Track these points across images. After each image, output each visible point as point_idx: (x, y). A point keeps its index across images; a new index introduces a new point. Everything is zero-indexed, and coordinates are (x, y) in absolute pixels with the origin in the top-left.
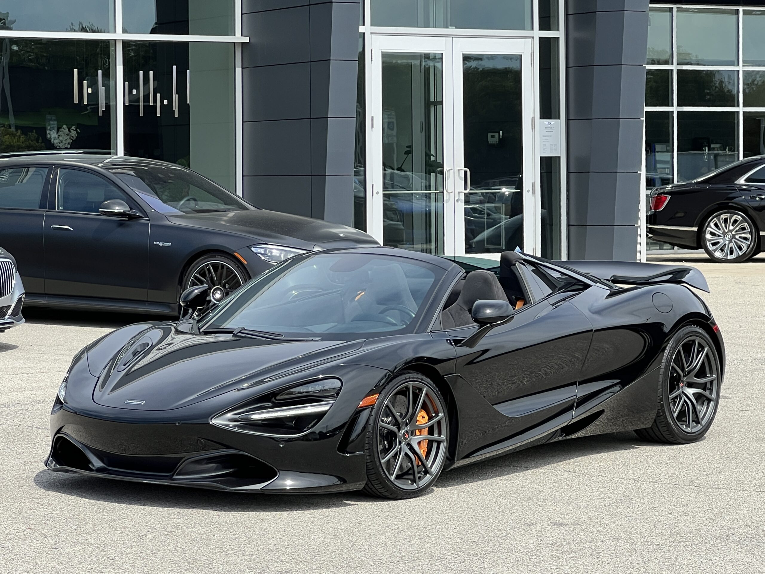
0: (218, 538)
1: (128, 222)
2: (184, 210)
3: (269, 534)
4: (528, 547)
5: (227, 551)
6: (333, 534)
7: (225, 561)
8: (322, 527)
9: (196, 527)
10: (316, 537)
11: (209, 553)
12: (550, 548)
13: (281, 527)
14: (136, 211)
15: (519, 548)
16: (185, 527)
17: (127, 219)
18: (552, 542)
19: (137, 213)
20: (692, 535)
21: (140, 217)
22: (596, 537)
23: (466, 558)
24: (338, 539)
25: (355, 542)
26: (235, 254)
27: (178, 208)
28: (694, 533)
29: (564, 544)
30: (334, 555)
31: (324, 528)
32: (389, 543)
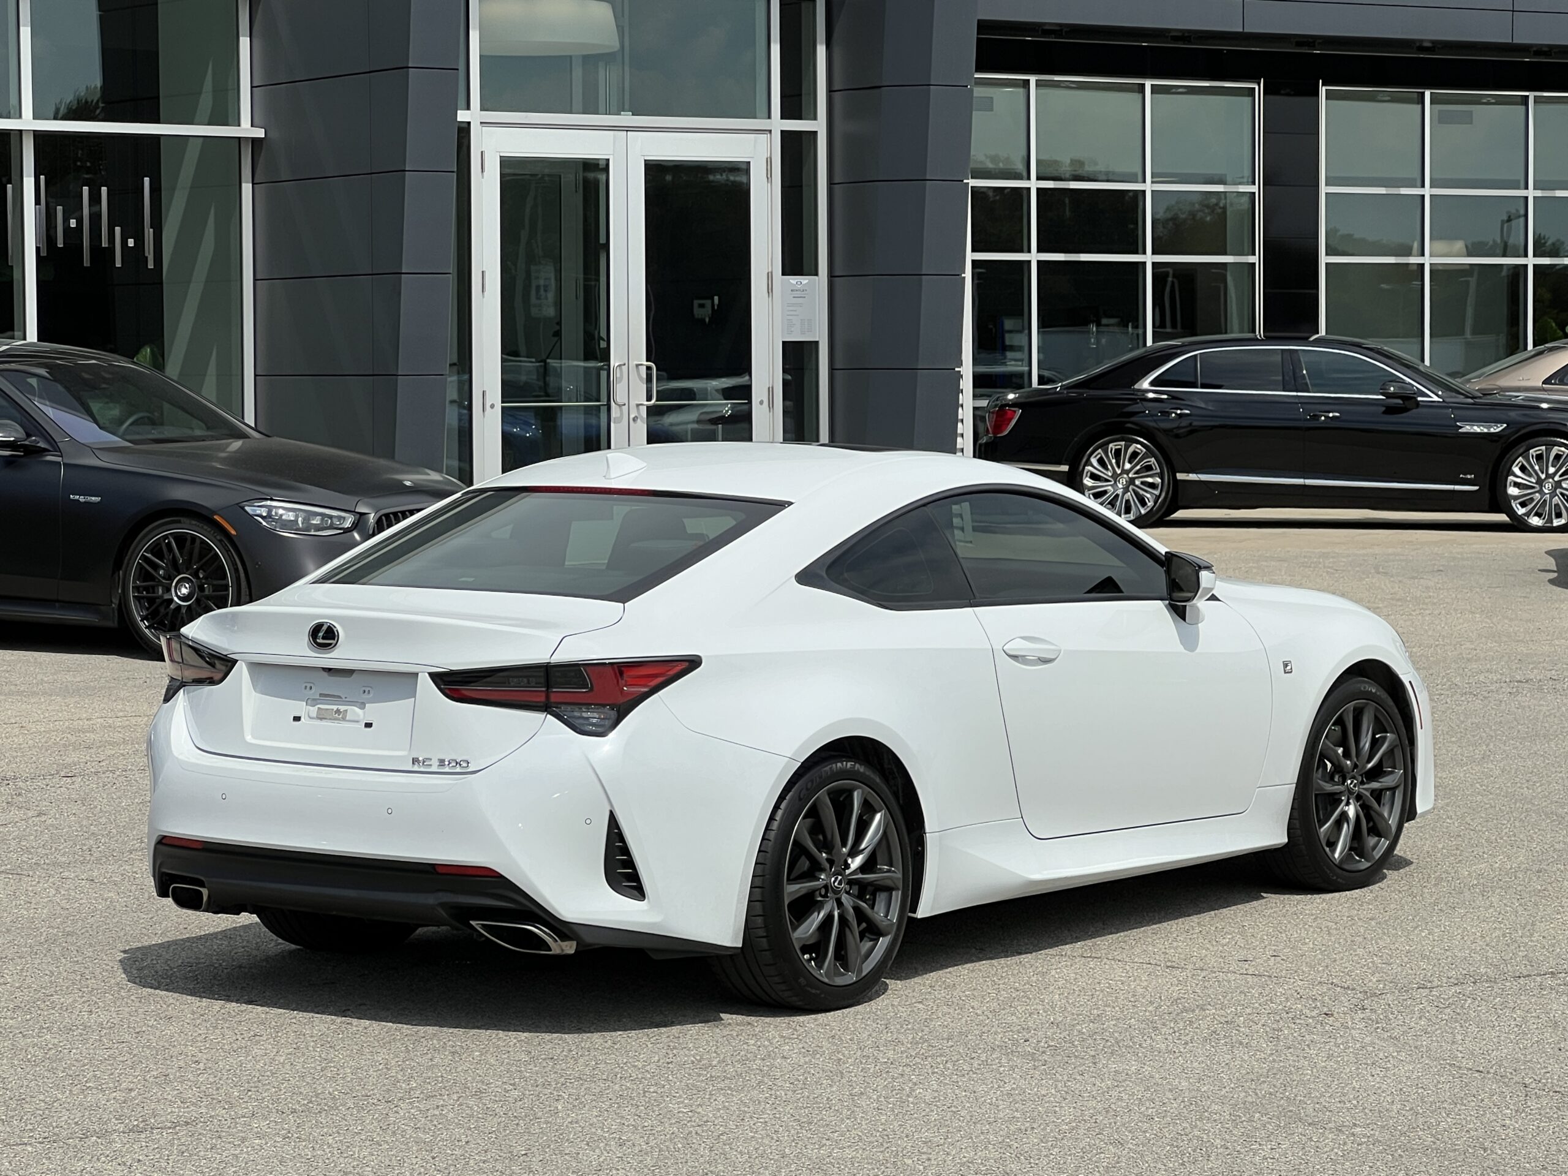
0: (77, 1056)
1: (22, 460)
2: (128, 437)
3: (174, 1046)
4: (648, 1068)
5: (86, 1082)
6: (295, 1046)
7: (77, 1102)
8: (277, 1032)
9: (40, 1035)
10: (260, 1052)
11: (51, 1088)
12: (687, 1070)
13: (200, 1032)
14: (38, 439)
15: (630, 1071)
16: (21, 1035)
17: (22, 454)
18: (692, 1059)
19: (38, 442)
20: (950, 1043)
21: (45, 450)
22: (777, 1048)
23: (527, 1092)
24: (300, 1055)
25: (330, 1062)
26: (215, 517)
27: (120, 434)
28: (956, 1039)
29: (714, 1063)
30: (285, 1088)
31: (280, 1034)
32: (393, 1063)
